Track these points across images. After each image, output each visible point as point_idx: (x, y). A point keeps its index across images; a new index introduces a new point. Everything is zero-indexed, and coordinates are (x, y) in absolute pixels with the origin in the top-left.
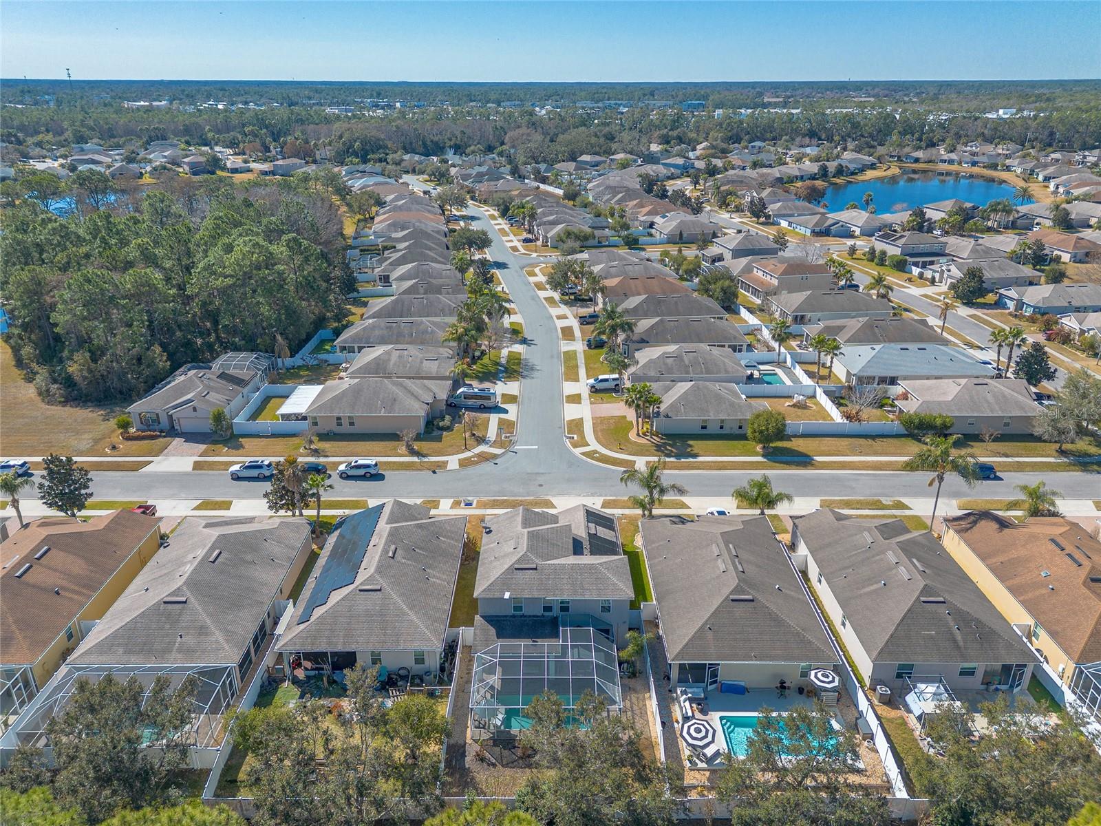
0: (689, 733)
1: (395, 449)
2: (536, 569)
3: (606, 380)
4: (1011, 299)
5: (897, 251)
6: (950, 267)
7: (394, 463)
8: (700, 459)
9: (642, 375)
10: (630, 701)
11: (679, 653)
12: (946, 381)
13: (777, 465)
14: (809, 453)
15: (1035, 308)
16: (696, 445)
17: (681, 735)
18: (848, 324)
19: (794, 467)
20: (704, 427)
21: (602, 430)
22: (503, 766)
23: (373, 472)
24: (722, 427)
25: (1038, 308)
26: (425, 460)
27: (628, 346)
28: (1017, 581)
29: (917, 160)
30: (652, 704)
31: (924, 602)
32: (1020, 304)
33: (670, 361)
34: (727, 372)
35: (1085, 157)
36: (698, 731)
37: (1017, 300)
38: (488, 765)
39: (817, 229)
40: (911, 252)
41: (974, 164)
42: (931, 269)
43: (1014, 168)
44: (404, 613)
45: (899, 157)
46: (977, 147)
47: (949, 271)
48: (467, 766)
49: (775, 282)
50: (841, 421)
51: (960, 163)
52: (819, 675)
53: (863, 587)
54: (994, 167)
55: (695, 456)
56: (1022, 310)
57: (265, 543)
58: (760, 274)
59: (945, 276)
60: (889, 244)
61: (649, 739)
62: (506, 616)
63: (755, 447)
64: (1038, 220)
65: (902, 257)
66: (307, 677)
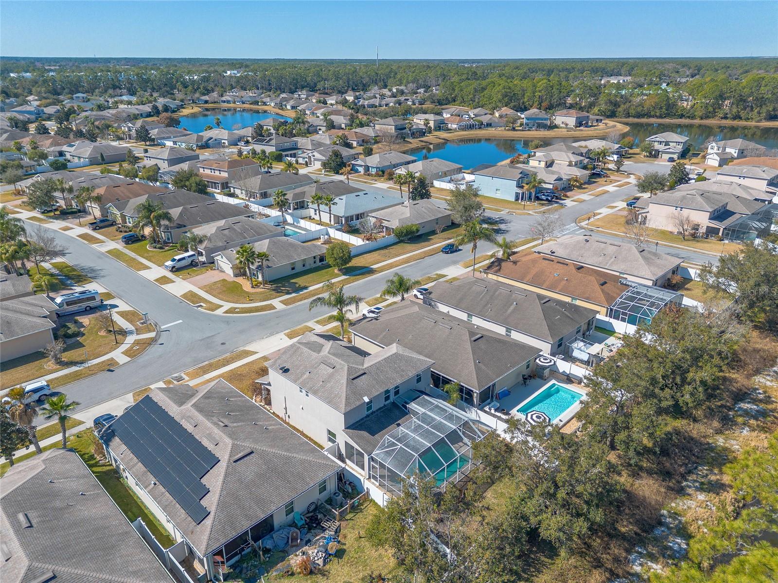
1: (41, 368)
2: (365, 373)
3: (183, 259)
4: (361, 166)
5: (273, 149)
6: (314, 153)
7: (57, 379)
8: (311, 288)
9: (213, 247)
11: (478, 384)
12: (397, 207)
13: (357, 277)
14: (367, 265)
15: (377, 168)
16: (300, 281)
18: (305, 190)
19: (368, 275)
20: (293, 269)
21: (219, 293)
23: (47, 392)
24: (304, 266)
25: (378, 168)
26: (86, 365)
27: (170, 232)
28: (547, 283)
29: (206, 102)
31: (544, 303)
32: (367, 168)
33: (226, 232)
34: (271, 231)
35: (299, 95)
36: (539, 417)
37: (364, 166)
39: (200, 144)
40: (283, 148)
41: (243, 103)
42: (301, 157)
43: (268, 103)
44: (288, 458)
45: (193, 100)
46: (236, 93)
47: (314, 156)
49: (225, 175)
50: (363, 243)
51: (234, 103)
52: (542, 360)
53: (506, 310)
54: (256, 103)
55: (306, 288)
56: (369, 171)
57: (54, 485)
58: (208, 172)
59: (312, 159)
60: (264, 145)
62: (362, 419)
63: (334, 272)
64: (318, 128)
65: (278, 152)
66: (231, 567)
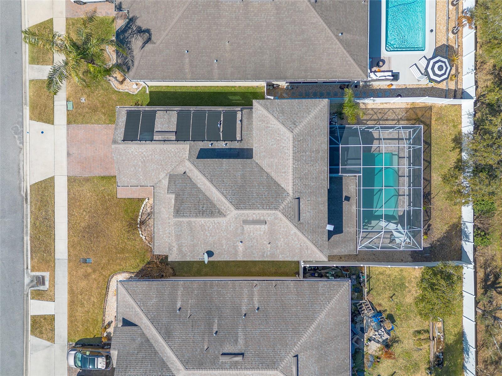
0: (440, 76)
10: (367, 120)
11: (361, 69)
17: (439, 82)
22: (430, 219)
30: (371, 103)
36: (440, 68)
38: (429, 230)
48: (429, 246)
61: (407, 110)
